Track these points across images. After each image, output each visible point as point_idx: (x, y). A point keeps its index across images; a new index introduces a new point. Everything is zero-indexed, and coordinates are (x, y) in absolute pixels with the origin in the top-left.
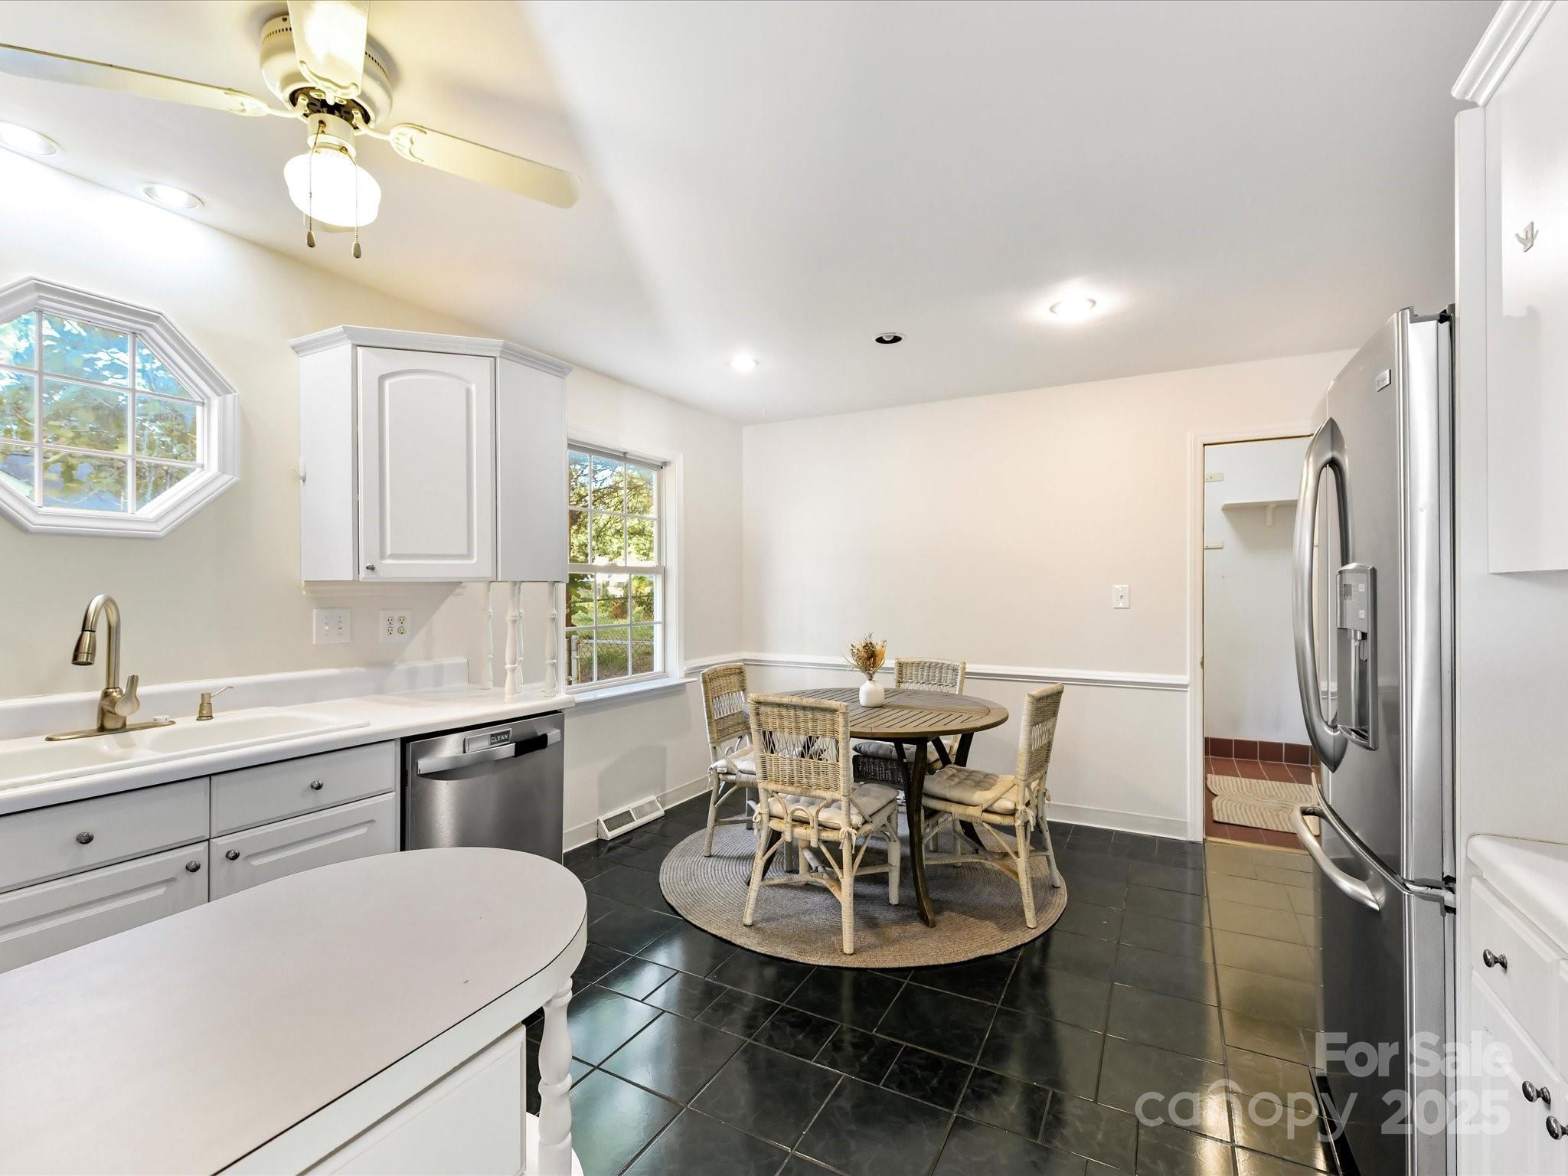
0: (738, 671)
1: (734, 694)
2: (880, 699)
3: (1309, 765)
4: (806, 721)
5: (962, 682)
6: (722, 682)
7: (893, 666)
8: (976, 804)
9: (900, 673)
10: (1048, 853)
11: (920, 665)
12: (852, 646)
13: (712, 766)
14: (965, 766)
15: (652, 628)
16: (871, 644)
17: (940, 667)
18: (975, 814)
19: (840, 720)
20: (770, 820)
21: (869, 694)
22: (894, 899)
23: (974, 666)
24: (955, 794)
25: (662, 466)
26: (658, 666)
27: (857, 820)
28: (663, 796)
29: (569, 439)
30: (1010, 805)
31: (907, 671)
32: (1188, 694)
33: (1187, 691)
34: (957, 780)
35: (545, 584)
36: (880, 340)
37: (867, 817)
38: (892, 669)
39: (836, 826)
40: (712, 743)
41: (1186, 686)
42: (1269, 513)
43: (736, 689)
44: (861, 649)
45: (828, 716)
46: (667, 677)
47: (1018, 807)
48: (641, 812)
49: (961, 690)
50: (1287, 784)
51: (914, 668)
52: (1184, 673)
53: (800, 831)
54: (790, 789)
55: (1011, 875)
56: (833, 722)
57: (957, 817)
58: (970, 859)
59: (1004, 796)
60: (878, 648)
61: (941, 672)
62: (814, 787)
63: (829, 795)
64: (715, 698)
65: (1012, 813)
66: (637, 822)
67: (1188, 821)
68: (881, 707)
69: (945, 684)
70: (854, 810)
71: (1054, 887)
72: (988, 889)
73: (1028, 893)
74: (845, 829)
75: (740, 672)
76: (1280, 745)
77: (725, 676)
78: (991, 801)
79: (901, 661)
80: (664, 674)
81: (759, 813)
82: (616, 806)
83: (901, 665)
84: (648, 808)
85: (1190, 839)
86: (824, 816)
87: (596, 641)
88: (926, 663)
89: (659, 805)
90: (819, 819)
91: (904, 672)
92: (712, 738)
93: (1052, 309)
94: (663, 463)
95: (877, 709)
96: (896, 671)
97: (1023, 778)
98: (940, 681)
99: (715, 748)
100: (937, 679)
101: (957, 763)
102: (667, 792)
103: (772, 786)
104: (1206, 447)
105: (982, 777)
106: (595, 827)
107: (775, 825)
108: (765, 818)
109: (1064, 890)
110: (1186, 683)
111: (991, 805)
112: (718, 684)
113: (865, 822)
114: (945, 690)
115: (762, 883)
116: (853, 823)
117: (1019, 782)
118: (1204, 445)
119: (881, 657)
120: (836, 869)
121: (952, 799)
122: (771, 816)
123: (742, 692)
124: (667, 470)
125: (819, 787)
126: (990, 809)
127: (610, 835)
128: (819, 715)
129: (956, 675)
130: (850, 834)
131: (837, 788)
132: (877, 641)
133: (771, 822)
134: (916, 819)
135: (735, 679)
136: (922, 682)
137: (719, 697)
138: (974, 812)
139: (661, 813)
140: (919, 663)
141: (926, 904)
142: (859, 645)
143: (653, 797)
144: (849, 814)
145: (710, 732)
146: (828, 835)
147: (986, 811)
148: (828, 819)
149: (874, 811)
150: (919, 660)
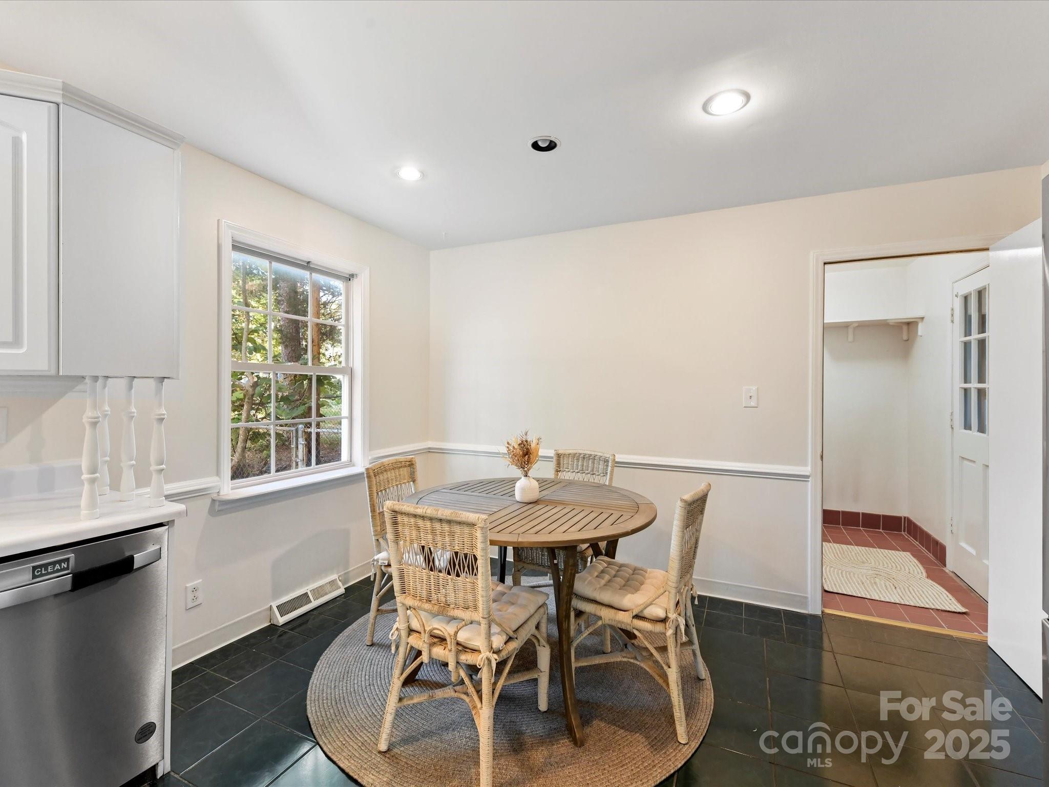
0: (408, 463)
1: (403, 485)
2: (534, 495)
3: (881, 530)
4: (442, 534)
5: (612, 472)
6: (391, 475)
7: (552, 455)
8: (625, 609)
9: (558, 464)
10: (694, 647)
11: (575, 456)
12: (508, 443)
13: (376, 558)
14: (614, 558)
15: (340, 423)
16: (526, 441)
17: (593, 458)
18: (625, 621)
19: (479, 534)
20: (409, 635)
21: (523, 490)
22: (543, 705)
23: (621, 456)
24: (605, 597)
25: (349, 278)
26: (345, 456)
27: (498, 641)
28: (345, 574)
29: (233, 241)
30: (661, 614)
31: (564, 461)
32: (809, 484)
33: (809, 481)
34: (607, 577)
35: (152, 380)
36: (536, 146)
37: (511, 634)
38: (552, 458)
39: (476, 648)
40: (375, 535)
41: (808, 477)
42: (850, 330)
43: (406, 481)
44: (516, 447)
45: (466, 530)
46: (354, 465)
47: (670, 615)
48: (318, 592)
49: (611, 479)
50: (871, 549)
51: (570, 458)
52: (806, 465)
53: (439, 652)
54: (427, 606)
55: (660, 681)
56: (472, 536)
57: (607, 622)
58: (618, 658)
59: (654, 602)
60: (533, 445)
61: (593, 463)
62: (452, 606)
63: (466, 615)
64: (381, 491)
65: (664, 620)
66: (314, 604)
67: (809, 596)
68: (536, 502)
69: (597, 473)
70: (495, 629)
71: (699, 679)
72: (637, 685)
73: (679, 706)
74: (485, 654)
75: (411, 464)
76: (858, 514)
77: (394, 469)
78: (642, 607)
79: (560, 452)
80: (351, 463)
81: (397, 629)
82: (293, 589)
83: (559, 456)
84: (328, 588)
85: (811, 613)
86: (462, 636)
87: (314, 429)
88: (580, 454)
89: (340, 584)
90: (459, 639)
91: (562, 462)
92: (375, 531)
93: (705, 108)
94: (350, 275)
95: (531, 506)
96: (554, 460)
97: (674, 585)
98: (593, 470)
99: (378, 540)
100: (590, 469)
101: (607, 555)
102: (350, 569)
103: (410, 602)
104: (826, 266)
105: (631, 572)
106: (269, 613)
107: (415, 641)
108: (404, 634)
109: (708, 684)
110: (808, 474)
111: (642, 611)
112: (386, 477)
113: (510, 639)
114: (597, 480)
115: (399, 705)
116: (494, 646)
117: (669, 589)
118: (825, 264)
119: (535, 454)
120: (476, 698)
121: (602, 602)
122: (411, 631)
123: (412, 483)
124: (355, 282)
125: (457, 607)
126: (640, 615)
127: (281, 620)
128: (457, 529)
129: (607, 466)
130: (489, 660)
131: (476, 608)
132: (532, 438)
133: (411, 637)
134: (565, 626)
135: (405, 472)
136: (577, 471)
137: (385, 490)
138: (624, 619)
139: (341, 591)
140: (575, 455)
141: (575, 719)
142: (515, 443)
143: (334, 576)
144: (489, 635)
145: (374, 526)
146: (467, 658)
147: (637, 617)
148: (469, 639)
149: (521, 622)
150: (575, 452)
